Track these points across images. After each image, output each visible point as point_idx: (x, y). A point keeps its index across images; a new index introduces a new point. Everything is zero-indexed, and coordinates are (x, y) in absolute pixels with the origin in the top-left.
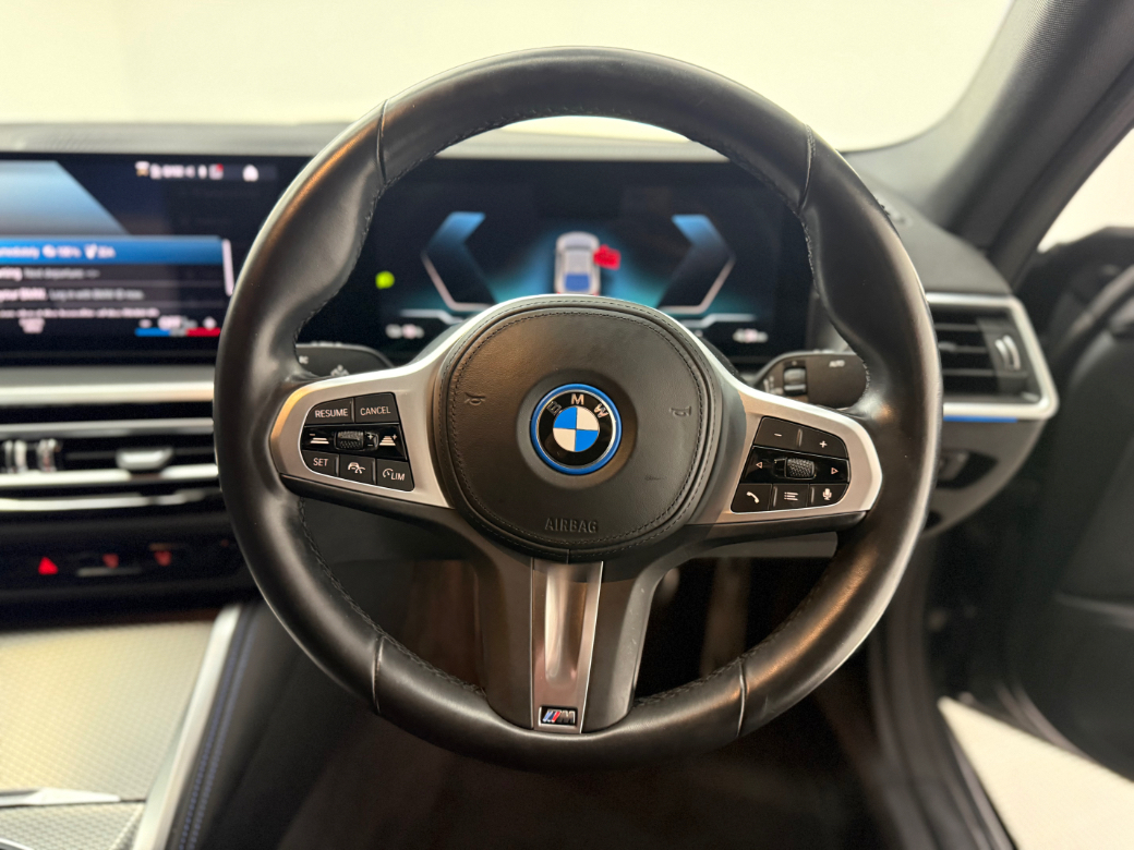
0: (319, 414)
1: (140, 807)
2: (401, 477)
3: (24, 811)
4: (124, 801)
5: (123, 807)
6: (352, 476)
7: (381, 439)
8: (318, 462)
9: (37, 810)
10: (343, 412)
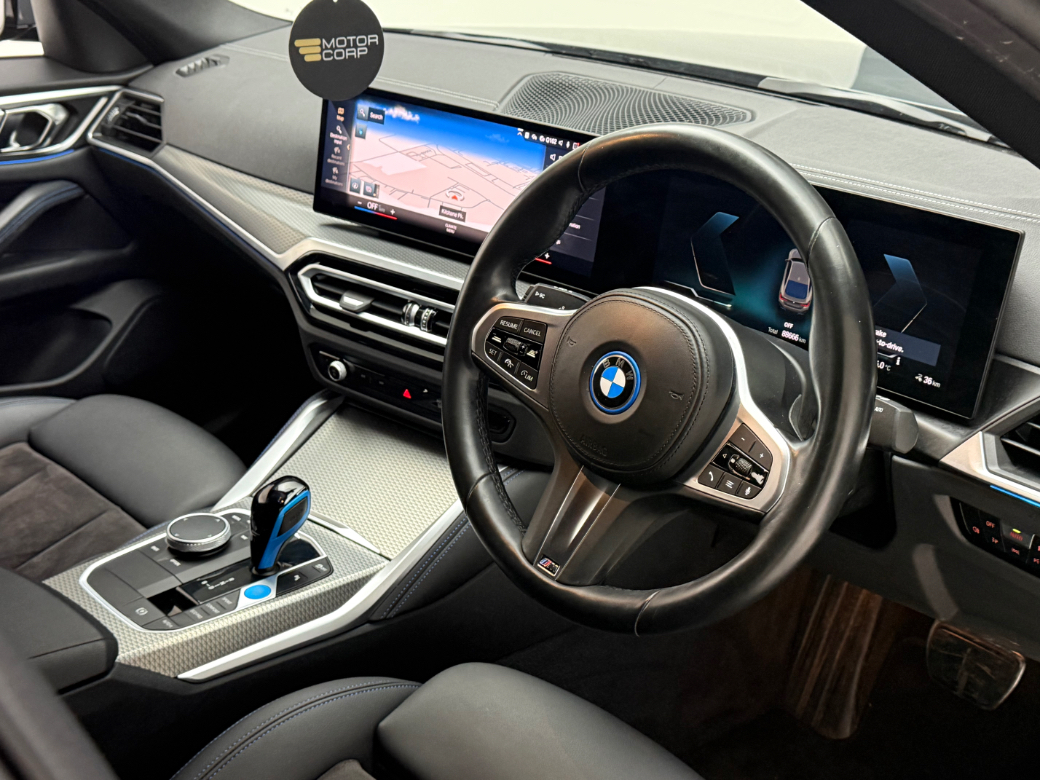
0: (503, 323)
1: (387, 562)
2: (530, 378)
3: (334, 534)
4: (381, 555)
5: (379, 557)
6: (505, 366)
7: (529, 351)
8: (491, 351)
9: (339, 537)
10: (514, 326)
